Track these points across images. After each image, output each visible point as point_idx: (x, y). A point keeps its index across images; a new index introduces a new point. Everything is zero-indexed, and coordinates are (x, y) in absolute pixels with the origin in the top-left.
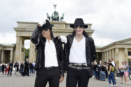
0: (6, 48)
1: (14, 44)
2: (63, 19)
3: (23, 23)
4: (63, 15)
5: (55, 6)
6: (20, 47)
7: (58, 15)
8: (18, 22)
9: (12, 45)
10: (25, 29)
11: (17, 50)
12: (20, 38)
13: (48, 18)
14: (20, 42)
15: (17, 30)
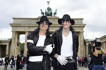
0: (2, 43)
1: (10, 39)
2: (56, 14)
3: (19, 19)
4: (56, 11)
5: (48, 2)
6: (15, 42)
7: (51, 11)
8: (13, 18)
9: (8, 40)
10: (20, 24)
11: (13, 44)
12: (16, 33)
13: (42, 13)
14: (15, 37)
15: (12, 25)
